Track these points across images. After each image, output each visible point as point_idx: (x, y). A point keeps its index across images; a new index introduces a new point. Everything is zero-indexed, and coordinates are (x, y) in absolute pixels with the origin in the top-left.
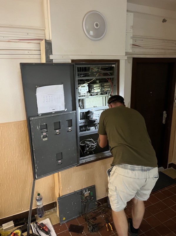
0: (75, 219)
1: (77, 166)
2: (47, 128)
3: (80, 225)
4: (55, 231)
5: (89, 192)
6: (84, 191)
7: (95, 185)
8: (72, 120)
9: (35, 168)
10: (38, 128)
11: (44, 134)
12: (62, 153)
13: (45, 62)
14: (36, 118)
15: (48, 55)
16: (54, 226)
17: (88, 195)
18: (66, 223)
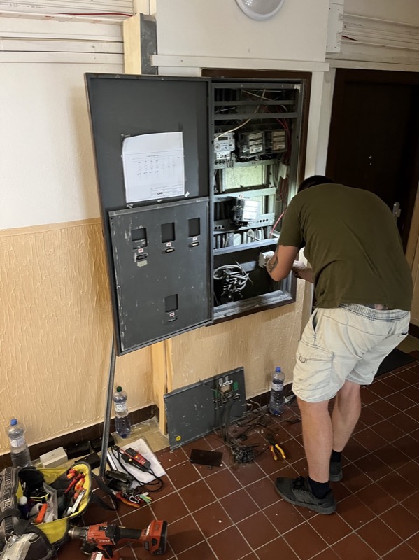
0: (201, 438)
1: (207, 326)
2: (145, 237)
3: (213, 450)
4: (161, 464)
5: (231, 381)
6: (221, 380)
7: (242, 367)
8: (199, 219)
9: (121, 328)
10: (126, 237)
11: (141, 251)
12: (177, 295)
13: (139, 73)
14: (123, 212)
15: (148, 55)
16: (157, 454)
17: (228, 388)
18: (182, 446)
